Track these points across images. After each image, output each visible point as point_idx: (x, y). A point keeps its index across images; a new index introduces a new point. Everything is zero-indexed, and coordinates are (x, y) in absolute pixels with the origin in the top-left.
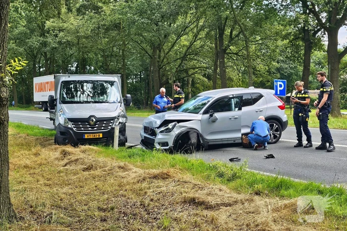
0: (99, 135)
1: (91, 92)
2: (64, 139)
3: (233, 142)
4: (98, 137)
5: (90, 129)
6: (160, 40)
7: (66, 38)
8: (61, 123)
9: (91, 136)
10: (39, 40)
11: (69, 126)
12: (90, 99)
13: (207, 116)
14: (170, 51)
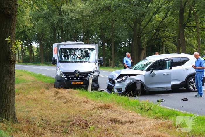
0: (81, 83)
1: (79, 55)
2: (60, 85)
3: (166, 90)
4: (80, 84)
5: (75, 79)
6: (137, 18)
7: (75, 17)
8: (58, 74)
9: (76, 83)
10: (58, 18)
11: (63, 76)
12: (78, 60)
13: (149, 72)
14: (147, 25)
